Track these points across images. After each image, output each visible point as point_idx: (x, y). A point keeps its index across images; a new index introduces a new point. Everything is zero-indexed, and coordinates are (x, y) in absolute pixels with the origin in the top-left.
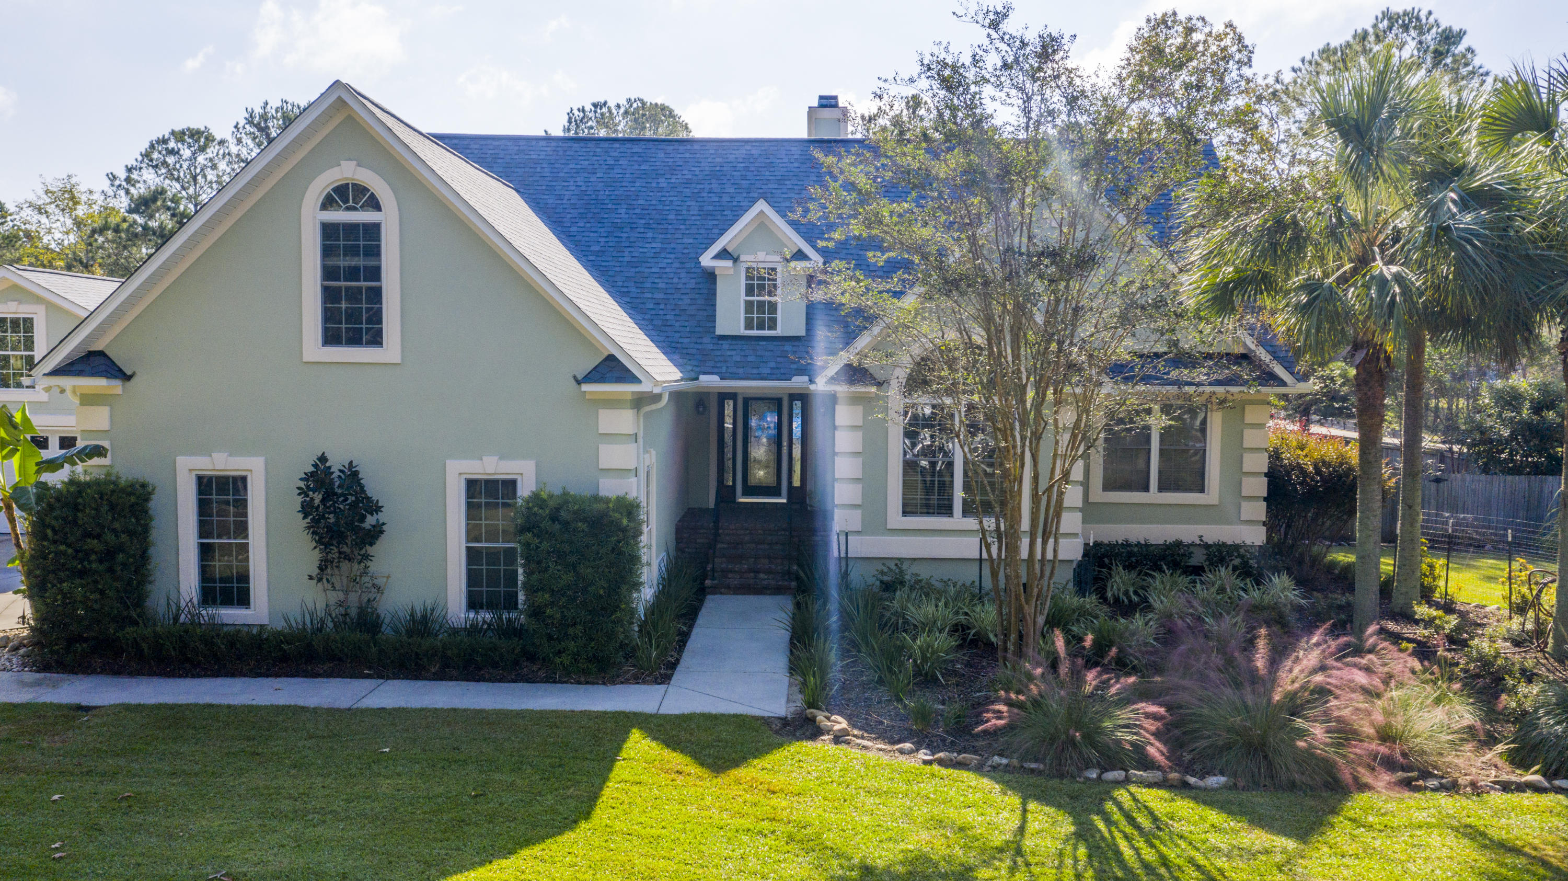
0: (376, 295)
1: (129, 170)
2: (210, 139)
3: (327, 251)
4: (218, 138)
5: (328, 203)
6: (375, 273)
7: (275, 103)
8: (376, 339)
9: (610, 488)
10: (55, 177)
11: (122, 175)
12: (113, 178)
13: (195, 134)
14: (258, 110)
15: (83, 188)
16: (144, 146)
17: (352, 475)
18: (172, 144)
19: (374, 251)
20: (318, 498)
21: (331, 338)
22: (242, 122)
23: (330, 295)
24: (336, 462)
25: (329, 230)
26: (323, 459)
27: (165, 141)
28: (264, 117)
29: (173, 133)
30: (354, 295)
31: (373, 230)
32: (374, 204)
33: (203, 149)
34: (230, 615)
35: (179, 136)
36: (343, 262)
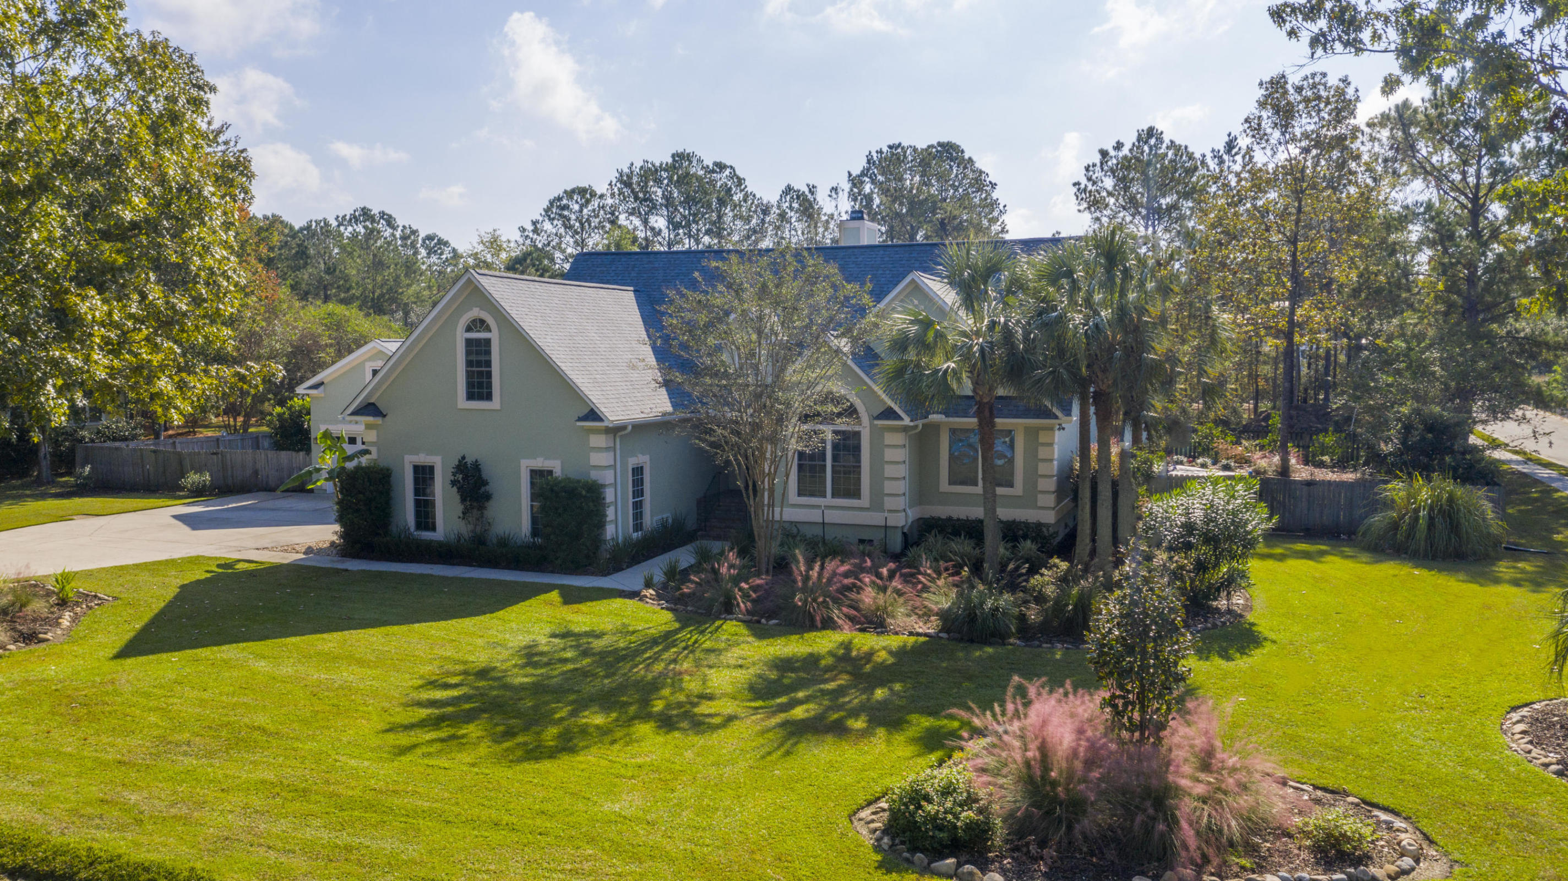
0: (489, 374)
1: (534, 223)
2: (593, 194)
3: (468, 353)
4: (599, 193)
5: (469, 329)
6: (488, 364)
7: (638, 164)
8: (489, 397)
9: (594, 475)
10: (486, 229)
11: (530, 227)
12: (523, 230)
13: (582, 191)
14: (626, 170)
15: (504, 238)
16: (546, 204)
17: (476, 466)
18: (565, 202)
19: (488, 353)
20: (460, 477)
21: (471, 396)
22: (614, 181)
23: (469, 375)
24: (469, 460)
25: (469, 342)
26: (464, 458)
27: (559, 199)
28: (630, 177)
29: (565, 192)
30: (480, 374)
31: (488, 342)
32: (488, 329)
33: (588, 202)
34: (427, 535)
35: (570, 194)
36: (474, 358)
